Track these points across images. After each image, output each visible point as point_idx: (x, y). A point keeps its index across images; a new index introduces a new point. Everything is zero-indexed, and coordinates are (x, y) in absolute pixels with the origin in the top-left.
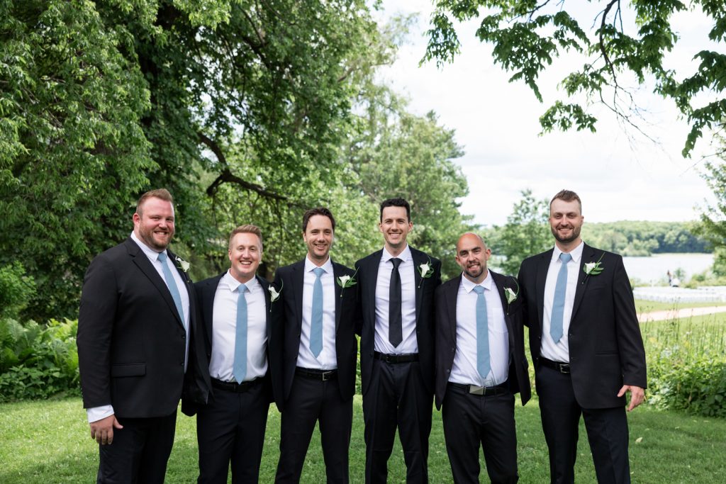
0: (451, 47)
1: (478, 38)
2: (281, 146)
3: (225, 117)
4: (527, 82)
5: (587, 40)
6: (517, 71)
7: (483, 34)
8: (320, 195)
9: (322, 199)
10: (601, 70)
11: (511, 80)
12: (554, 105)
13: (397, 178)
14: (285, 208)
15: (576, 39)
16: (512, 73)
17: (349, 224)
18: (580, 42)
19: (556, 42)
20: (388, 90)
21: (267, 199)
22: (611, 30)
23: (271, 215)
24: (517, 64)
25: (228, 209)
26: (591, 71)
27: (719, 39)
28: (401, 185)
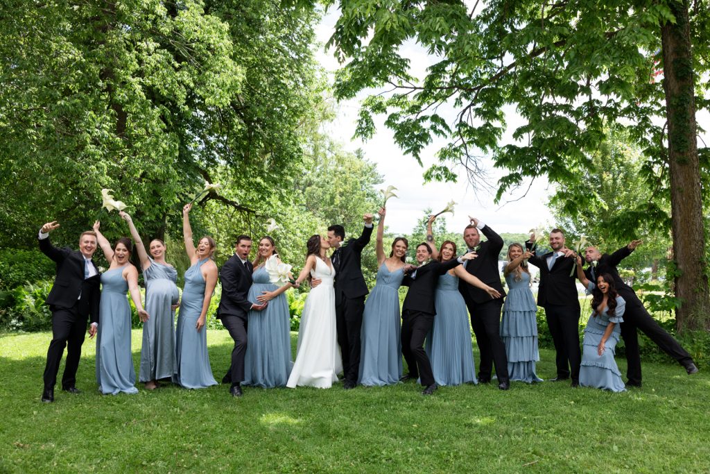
0: (370, 130)
1: (387, 126)
2: (254, 177)
3: (213, 154)
4: (414, 155)
5: (450, 131)
6: (407, 148)
7: (389, 123)
8: (279, 210)
9: (280, 213)
10: (460, 147)
11: (404, 154)
12: (431, 167)
13: (332, 198)
14: (253, 218)
15: (444, 130)
16: (404, 150)
17: (298, 231)
18: (446, 132)
19: (431, 132)
20: (328, 137)
21: (241, 212)
22: (466, 125)
23: (243, 222)
24: (407, 145)
25: (212, 217)
26: (453, 147)
27: (516, 140)
28: (336, 204)
